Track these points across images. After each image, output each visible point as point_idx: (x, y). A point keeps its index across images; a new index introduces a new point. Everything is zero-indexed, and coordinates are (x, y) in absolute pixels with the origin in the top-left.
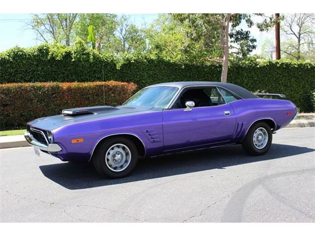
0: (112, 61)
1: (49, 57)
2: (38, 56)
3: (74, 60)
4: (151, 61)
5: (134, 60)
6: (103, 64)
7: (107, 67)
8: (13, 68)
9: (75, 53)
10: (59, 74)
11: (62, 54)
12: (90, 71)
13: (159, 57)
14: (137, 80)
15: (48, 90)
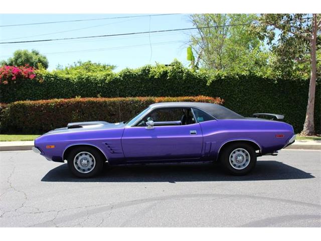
0: (204, 78)
1: (150, 76)
2: (141, 75)
3: (169, 78)
4: (242, 77)
5: (225, 77)
6: (197, 81)
7: (200, 83)
8: (123, 85)
9: (171, 71)
10: (159, 90)
11: (160, 74)
12: (185, 87)
13: (251, 72)
14: (228, 95)
15: (143, 104)
